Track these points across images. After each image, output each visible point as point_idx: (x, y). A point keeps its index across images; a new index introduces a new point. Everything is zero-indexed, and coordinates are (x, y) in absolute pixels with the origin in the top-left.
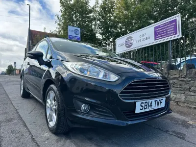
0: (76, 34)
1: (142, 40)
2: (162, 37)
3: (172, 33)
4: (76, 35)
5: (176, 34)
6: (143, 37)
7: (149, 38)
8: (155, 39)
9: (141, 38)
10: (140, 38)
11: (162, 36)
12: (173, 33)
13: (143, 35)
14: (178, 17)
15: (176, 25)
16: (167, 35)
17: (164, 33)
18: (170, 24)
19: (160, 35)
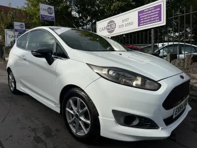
0: (50, 13)
1: (125, 25)
2: (146, 23)
3: (156, 20)
4: (50, 15)
5: (160, 20)
6: (126, 23)
7: (131, 24)
8: (139, 26)
10: (123, 23)
12: (158, 19)
13: (126, 20)
14: (163, 2)
15: (160, 11)
16: (151, 22)
17: (148, 19)
18: (154, 9)
19: (144, 20)
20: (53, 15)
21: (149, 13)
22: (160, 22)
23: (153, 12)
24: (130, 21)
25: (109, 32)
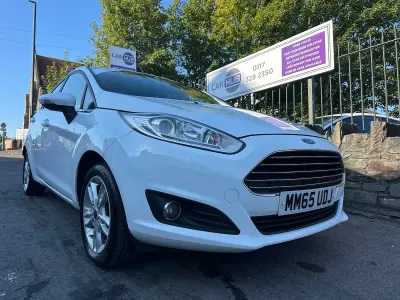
0: (128, 63)
1: (257, 76)
2: (297, 69)
3: (315, 61)
4: (127, 66)
5: (324, 62)
6: (261, 70)
7: (270, 72)
8: (284, 74)
9: (256, 73)
10: (254, 73)
11: (296, 67)
12: (318, 60)
13: (259, 66)
14: (327, 28)
15: (323, 45)
16: (305, 66)
17: (300, 61)
18: (312, 42)
19: (293, 64)
20: (134, 66)
21: (302, 50)
22: (323, 65)
23: (310, 47)
24: (267, 67)
25: (229, 90)
